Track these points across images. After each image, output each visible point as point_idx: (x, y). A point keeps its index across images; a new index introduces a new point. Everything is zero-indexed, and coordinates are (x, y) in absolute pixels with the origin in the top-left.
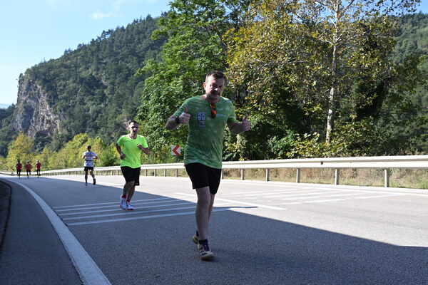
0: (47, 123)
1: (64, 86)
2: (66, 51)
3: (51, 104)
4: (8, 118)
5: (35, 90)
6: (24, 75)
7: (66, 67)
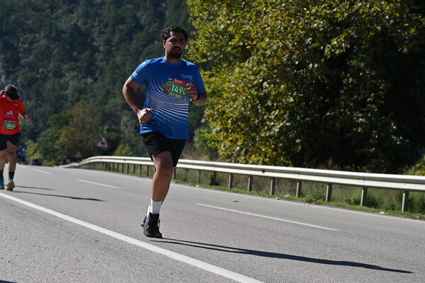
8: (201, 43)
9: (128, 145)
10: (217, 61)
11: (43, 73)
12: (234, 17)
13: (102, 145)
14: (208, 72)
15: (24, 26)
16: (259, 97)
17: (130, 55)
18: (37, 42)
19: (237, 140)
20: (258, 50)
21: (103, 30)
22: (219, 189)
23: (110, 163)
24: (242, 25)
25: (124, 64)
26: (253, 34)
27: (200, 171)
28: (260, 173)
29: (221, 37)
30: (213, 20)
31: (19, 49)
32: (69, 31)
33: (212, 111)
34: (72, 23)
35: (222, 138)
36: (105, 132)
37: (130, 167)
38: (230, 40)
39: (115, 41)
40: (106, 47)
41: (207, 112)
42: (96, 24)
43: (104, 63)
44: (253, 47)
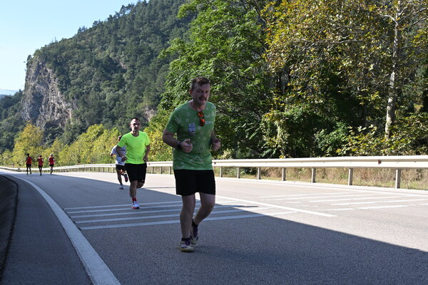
0: (58, 112)
1: (78, 70)
2: (80, 30)
3: (62, 90)
4: (15, 106)
5: (45, 74)
6: (32, 57)
7: (80, 47)
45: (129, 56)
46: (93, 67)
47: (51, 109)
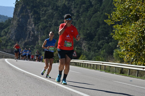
0: (32, 36)
1: (45, 11)
3: (35, 24)
4: (6, 30)
5: (26, 13)
8: (118, 13)
9: (85, 55)
10: (124, 21)
11: (50, 24)
12: (132, 2)
13: (74, 55)
14: (120, 26)
15: (43, 4)
16: (142, 37)
17: (87, 17)
18: (48, 11)
19: (132, 55)
20: (142, 17)
21: (76, 6)
22: (124, 75)
23: (77, 63)
24: (136, 6)
25: (84, 21)
26: (140, 10)
27: (116, 67)
28: (142, 69)
29: (126, 11)
30: (123, 3)
31: (40, 14)
32: (61, 7)
33: (122, 42)
34: (63, 3)
35: (126, 54)
36: (76, 49)
37: (86, 64)
38: (130, 12)
39: (81, 11)
40: (77, 14)
41: (120, 42)
42: (73, 4)
43: (76, 20)
44: (140, 15)
45: (77, 5)
46: (55, 10)
47: (28, 34)
